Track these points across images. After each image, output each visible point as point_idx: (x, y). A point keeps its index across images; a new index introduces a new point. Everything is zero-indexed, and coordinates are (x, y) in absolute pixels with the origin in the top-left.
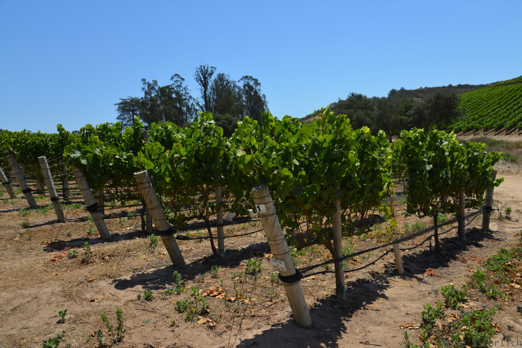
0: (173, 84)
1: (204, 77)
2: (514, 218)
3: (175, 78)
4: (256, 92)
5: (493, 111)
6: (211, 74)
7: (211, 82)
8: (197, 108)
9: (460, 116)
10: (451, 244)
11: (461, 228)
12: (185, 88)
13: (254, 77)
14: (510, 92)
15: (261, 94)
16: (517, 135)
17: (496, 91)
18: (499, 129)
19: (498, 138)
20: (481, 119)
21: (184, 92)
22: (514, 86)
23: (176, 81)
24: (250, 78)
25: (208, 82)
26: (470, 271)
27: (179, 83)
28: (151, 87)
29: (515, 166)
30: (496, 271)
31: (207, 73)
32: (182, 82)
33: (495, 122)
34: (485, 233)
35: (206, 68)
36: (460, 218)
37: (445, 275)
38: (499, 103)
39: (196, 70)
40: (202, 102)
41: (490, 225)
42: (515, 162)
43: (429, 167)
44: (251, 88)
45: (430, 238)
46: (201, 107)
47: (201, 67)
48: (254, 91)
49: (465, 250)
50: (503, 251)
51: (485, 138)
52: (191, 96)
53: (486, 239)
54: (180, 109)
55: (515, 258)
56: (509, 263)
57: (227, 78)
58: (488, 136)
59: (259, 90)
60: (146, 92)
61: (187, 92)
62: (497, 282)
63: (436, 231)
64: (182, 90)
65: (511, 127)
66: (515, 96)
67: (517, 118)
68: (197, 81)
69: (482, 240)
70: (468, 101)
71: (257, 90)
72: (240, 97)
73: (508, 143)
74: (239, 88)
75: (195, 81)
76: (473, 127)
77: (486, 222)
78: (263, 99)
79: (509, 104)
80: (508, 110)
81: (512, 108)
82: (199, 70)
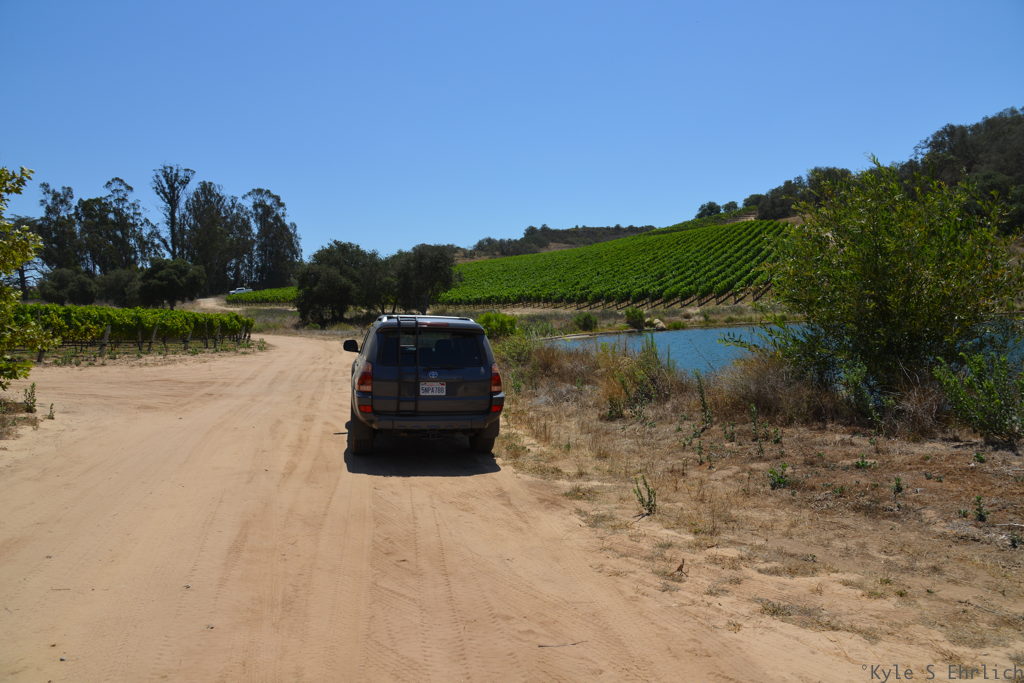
0: (110, 196)
1: (171, 187)
3: (116, 185)
4: (277, 218)
6: (185, 182)
7: (185, 195)
8: (157, 241)
12: (133, 205)
13: (274, 192)
15: (288, 222)
21: (131, 211)
23: (117, 191)
24: (266, 193)
25: (178, 197)
27: (121, 195)
28: (61, 199)
31: (176, 180)
32: (128, 193)
35: (174, 172)
39: (154, 174)
40: (165, 233)
44: (268, 211)
46: (164, 241)
47: (165, 168)
48: (274, 215)
52: (147, 221)
54: (122, 243)
57: (218, 191)
59: (284, 215)
60: (48, 208)
61: (138, 212)
64: (128, 208)
68: (158, 193)
71: (280, 215)
72: (246, 225)
75: (154, 191)
78: (291, 231)
82: (160, 174)
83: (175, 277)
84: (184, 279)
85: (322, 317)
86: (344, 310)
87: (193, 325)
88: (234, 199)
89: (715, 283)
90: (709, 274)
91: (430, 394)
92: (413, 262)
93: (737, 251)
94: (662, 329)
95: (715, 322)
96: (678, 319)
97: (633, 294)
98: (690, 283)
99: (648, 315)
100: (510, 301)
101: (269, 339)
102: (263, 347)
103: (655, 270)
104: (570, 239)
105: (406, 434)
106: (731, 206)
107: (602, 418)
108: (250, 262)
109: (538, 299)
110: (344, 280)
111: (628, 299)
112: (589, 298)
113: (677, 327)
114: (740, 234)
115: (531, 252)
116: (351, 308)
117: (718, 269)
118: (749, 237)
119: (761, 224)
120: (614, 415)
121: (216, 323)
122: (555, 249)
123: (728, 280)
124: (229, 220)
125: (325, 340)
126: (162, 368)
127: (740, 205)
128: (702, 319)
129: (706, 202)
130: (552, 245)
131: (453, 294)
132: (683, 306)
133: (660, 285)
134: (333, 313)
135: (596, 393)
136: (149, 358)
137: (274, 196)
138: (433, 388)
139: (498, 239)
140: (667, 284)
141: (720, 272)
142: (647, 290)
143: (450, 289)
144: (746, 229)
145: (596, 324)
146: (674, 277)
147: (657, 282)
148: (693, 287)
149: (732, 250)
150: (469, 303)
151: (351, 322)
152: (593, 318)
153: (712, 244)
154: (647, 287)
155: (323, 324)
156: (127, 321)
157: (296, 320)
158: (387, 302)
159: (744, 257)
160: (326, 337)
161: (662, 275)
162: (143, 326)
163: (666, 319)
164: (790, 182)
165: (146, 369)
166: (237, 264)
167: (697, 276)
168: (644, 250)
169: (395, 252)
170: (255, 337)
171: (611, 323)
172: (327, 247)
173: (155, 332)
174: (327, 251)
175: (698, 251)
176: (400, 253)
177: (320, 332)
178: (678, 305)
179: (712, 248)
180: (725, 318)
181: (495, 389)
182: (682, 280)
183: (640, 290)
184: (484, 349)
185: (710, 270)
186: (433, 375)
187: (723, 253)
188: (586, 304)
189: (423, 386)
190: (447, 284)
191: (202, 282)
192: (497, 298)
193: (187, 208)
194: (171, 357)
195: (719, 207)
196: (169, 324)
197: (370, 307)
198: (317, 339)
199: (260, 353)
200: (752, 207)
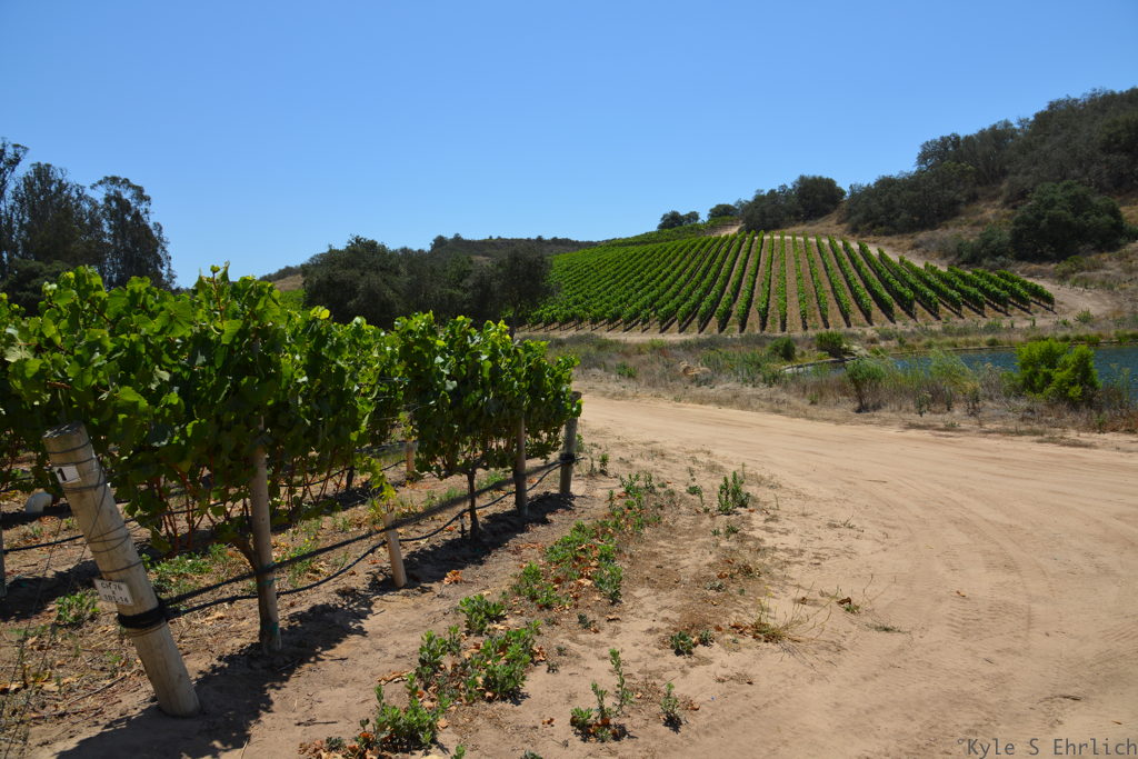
2: (611, 473)
5: (605, 289)
6: (14, 163)
7: (14, 180)
9: (552, 294)
10: (502, 524)
11: (520, 493)
13: (134, 182)
14: (631, 258)
15: (151, 225)
16: (639, 333)
17: (610, 255)
18: (613, 320)
19: (611, 336)
20: (587, 301)
22: (636, 249)
24: (123, 182)
26: (521, 567)
29: (634, 384)
30: (561, 561)
31: (2, 159)
33: (608, 308)
34: (563, 500)
36: (520, 477)
37: (480, 580)
38: (614, 277)
41: (572, 486)
42: (634, 377)
43: (451, 385)
44: (125, 206)
45: (461, 515)
48: (133, 212)
49: (523, 532)
50: (580, 528)
51: (592, 335)
53: (560, 510)
55: (597, 537)
56: (584, 546)
58: (597, 333)
59: (146, 212)
62: (558, 581)
63: (473, 502)
65: (632, 317)
66: (638, 265)
67: (641, 302)
69: (553, 512)
70: (567, 269)
71: (142, 212)
73: (626, 345)
74: (93, 202)
76: (574, 315)
77: (565, 481)
78: (155, 233)
79: (629, 279)
80: (627, 288)
81: (633, 285)
88: (80, 189)
95: (914, 348)
124: (74, 216)
129: (668, 211)
137: (134, 187)
145: (794, 351)
152: (792, 344)
164: (774, 190)
171: (805, 350)
180: (923, 342)
193: (16, 197)
195: (682, 217)
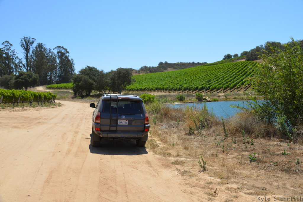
0: (4, 48)
1: (27, 45)
3: (6, 44)
4: (66, 57)
7: (32, 48)
8: (21, 65)
12: (13, 51)
15: (70, 58)
21: (12, 54)
23: (6, 46)
24: (62, 48)
25: (29, 48)
27: (8, 47)
31: (29, 42)
32: (11, 47)
35: (28, 39)
39: (21, 40)
40: (24, 62)
44: (63, 54)
46: (24, 65)
47: (25, 37)
48: (64, 56)
52: (17, 57)
54: (8, 65)
57: (44, 47)
59: (68, 56)
61: (14, 54)
64: (11, 52)
68: (22, 47)
71: (67, 56)
72: (55, 60)
75: (21, 46)
78: (71, 62)
82: (23, 40)
83: (27, 78)
84: (31, 79)
85: (82, 94)
86: (90, 92)
87: (34, 97)
88: (50, 50)
89: (230, 84)
90: (227, 81)
91: (122, 124)
92: (117, 74)
93: (238, 72)
94: (210, 101)
95: (229, 99)
96: (216, 97)
97: (199, 88)
98: (220, 84)
99: (204, 96)
100: (153, 90)
101: (62, 102)
102: (60, 105)
103: (207, 79)
104: (175, 67)
105: (112, 139)
106: (236, 55)
107: (186, 134)
108: (56, 73)
109: (163, 89)
110: (91, 81)
111: (197, 89)
112: (182, 89)
113: (215, 101)
114: (239, 66)
115: (161, 72)
116: (93, 91)
117: (231, 79)
118: (243, 67)
119: (247, 62)
120: (191, 133)
121: (43, 96)
122: (170, 70)
123: (234, 83)
124: (48, 57)
125: (83, 103)
126: (22, 112)
127: (239, 55)
128: (224, 97)
129: (226, 54)
130: (169, 69)
131: (131, 87)
132: (217, 93)
133: (209, 84)
134: (86, 93)
135: (184, 125)
136: (17, 109)
137: (65, 49)
138: (123, 122)
139: (148, 66)
140: (212, 84)
141: (231, 80)
142: (204, 86)
143: (130, 85)
144: (241, 64)
145: (184, 98)
146: (214, 82)
147: (208, 84)
148: (221, 85)
149: (236, 72)
150: (137, 90)
151: (93, 96)
152: (184, 96)
153: (229, 70)
154: (204, 85)
155: (83, 97)
156: (9, 94)
157: (73, 95)
158: (107, 89)
159: (241, 75)
160: (84, 102)
161: (210, 81)
162: (15, 96)
163: (211, 97)
164: (258, 47)
165: (16, 112)
166: (51, 74)
167: (223, 81)
168: (203, 72)
169: (110, 71)
170: (57, 101)
171: (190, 99)
172: (85, 68)
173: (19, 98)
174: (84, 70)
175: (223, 72)
176: (112, 71)
177: (81, 100)
178: (216, 92)
179: (228, 71)
180: (233, 97)
181: (146, 122)
182: (217, 83)
183: (201, 86)
184: (142, 108)
185: (228, 79)
186: (123, 117)
187: (233, 73)
188: (181, 91)
189: (119, 121)
190: (129, 83)
191: (38, 80)
192: (148, 88)
193: (33, 53)
194: (25, 108)
195: (231, 56)
196: (25, 96)
197: (100, 91)
198: (80, 102)
199: (59, 107)
200: (244, 56)
